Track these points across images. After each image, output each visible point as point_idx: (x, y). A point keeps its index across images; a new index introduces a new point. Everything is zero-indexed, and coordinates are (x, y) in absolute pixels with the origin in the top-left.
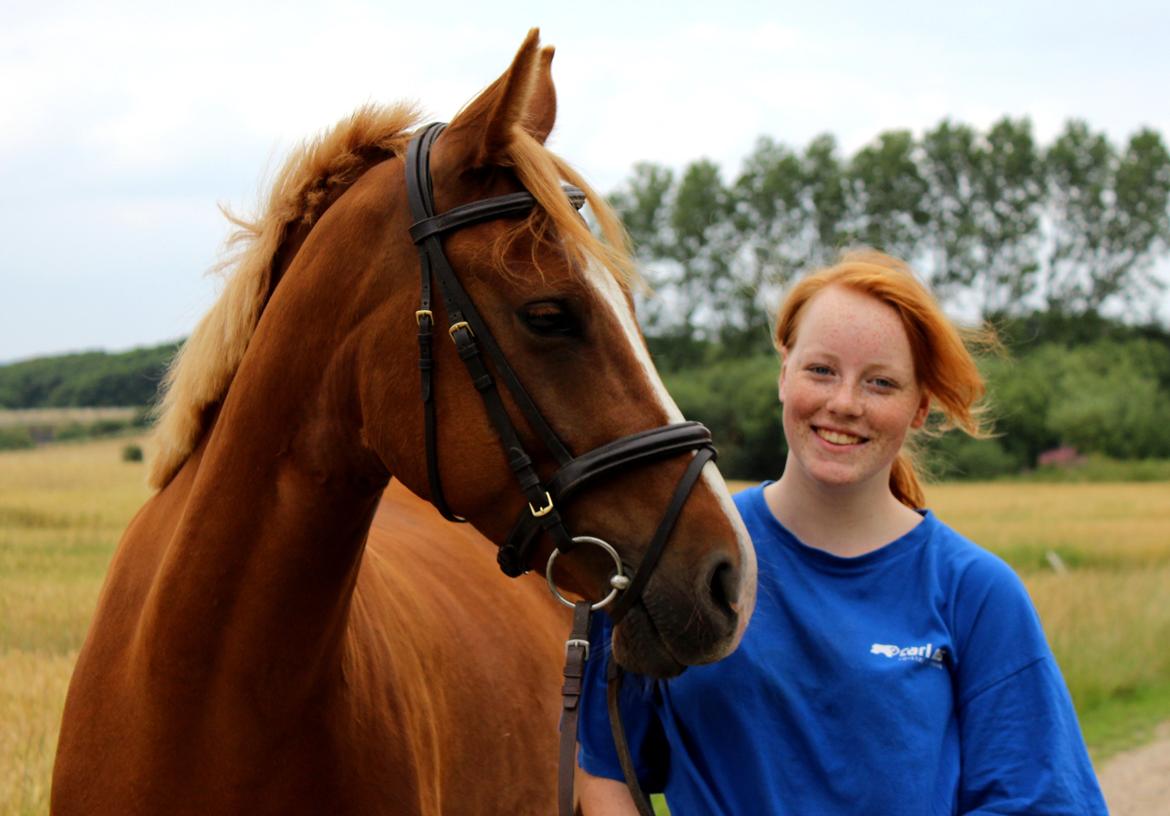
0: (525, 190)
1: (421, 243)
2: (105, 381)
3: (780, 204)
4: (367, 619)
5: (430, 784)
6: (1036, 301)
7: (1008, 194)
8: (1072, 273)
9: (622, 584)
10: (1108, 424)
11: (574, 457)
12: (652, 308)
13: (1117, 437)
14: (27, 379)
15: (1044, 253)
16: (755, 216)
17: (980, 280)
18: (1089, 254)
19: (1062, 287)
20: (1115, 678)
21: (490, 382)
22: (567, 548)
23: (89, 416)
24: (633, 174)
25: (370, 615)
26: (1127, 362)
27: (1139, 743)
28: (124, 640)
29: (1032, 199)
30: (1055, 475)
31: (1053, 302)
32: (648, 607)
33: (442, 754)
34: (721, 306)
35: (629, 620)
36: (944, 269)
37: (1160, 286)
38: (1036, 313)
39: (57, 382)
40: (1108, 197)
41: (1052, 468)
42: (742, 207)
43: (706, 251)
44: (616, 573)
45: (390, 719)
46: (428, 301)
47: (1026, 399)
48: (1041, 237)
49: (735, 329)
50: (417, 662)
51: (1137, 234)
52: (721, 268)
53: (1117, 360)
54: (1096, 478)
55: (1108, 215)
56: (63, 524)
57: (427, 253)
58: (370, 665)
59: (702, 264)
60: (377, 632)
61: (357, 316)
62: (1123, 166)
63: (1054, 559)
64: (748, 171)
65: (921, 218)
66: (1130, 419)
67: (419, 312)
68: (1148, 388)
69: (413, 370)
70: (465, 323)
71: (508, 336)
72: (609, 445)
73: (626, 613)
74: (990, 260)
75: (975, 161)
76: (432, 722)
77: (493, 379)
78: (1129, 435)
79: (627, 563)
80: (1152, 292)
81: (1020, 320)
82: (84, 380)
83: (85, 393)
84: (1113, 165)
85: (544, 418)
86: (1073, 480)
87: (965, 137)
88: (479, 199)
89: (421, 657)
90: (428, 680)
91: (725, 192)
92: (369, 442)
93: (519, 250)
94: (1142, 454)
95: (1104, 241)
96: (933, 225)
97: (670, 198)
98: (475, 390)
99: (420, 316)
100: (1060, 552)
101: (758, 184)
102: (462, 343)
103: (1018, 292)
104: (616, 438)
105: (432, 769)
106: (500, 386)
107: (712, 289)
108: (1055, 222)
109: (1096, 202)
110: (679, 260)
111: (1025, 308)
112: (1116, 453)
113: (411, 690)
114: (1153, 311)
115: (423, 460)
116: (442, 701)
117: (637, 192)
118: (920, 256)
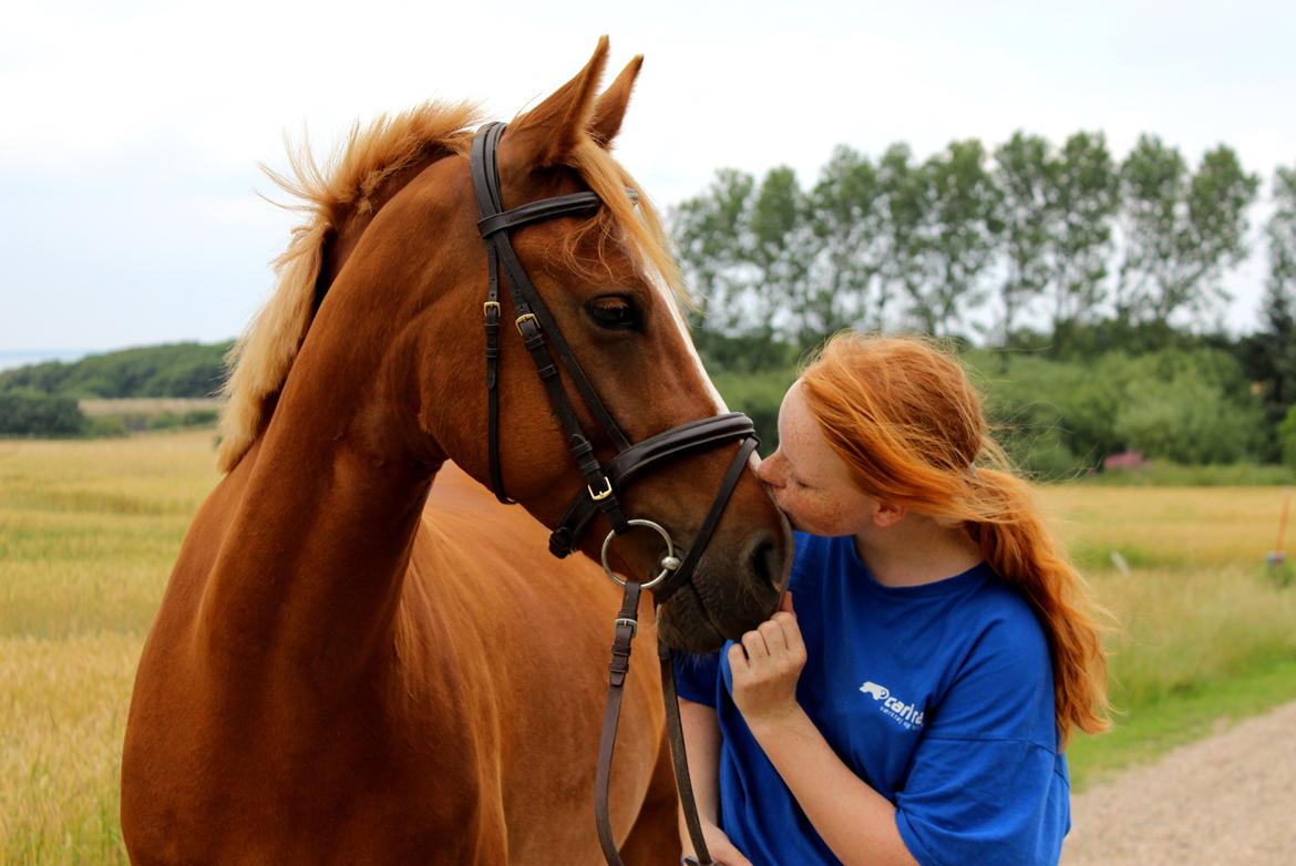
0: (590, 190)
1: (489, 237)
2: (199, 372)
3: (856, 211)
4: (425, 598)
5: (488, 756)
6: (1107, 310)
7: (1081, 205)
8: (1143, 283)
9: (673, 565)
10: (1174, 430)
11: (632, 445)
12: (733, 309)
13: (1181, 445)
14: (123, 369)
15: (1114, 263)
16: (832, 223)
17: (1052, 287)
18: (1159, 264)
19: (1133, 295)
20: (1175, 676)
21: (554, 372)
22: (623, 530)
23: (182, 406)
24: (715, 180)
25: (428, 594)
26: (1193, 370)
27: (1196, 737)
28: (188, 617)
29: (1103, 210)
30: (1121, 479)
31: (1123, 311)
32: (697, 586)
33: (503, 727)
34: (800, 311)
35: (677, 598)
36: (1017, 276)
37: (1228, 298)
38: (1106, 321)
39: (151, 373)
40: (1181, 209)
41: (1118, 472)
42: (820, 214)
43: (785, 255)
44: (667, 555)
45: (446, 693)
46: (495, 292)
47: (1095, 404)
48: (1112, 247)
49: (812, 331)
50: (479, 640)
51: (1206, 246)
52: (800, 272)
53: (1184, 368)
54: (1160, 482)
55: (1178, 227)
56: (156, 510)
57: (495, 247)
58: (423, 641)
59: (782, 269)
60: (434, 610)
61: (420, 305)
62: (1195, 180)
63: (1118, 560)
64: (825, 178)
65: (995, 226)
66: (1195, 425)
67: (486, 304)
68: (1212, 395)
69: (476, 358)
70: (532, 315)
71: (573, 328)
72: (664, 434)
73: (675, 591)
74: (1062, 267)
75: (1049, 172)
76: (492, 697)
77: (556, 368)
78: (1193, 442)
79: (677, 544)
80: (1219, 302)
81: (1090, 327)
82: (178, 371)
83: (178, 383)
84: (1186, 179)
85: (605, 407)
86: (1139, 484)
87: (1039, 148)
88: (547, 196)
89: (483, 635)
90: (489, 657)
91: (804, 198)
92: (428, 426)
93: (586, 248)
94: (1206, 460)
95: (1175, 253)
96: (1007, 234)
97: (749, 204)
98: (538, 379)
99: (488, 307)
100: (1123, 552)
101: (836, 190)
102: (529, 334)
103: (1090, 300)
104: (671, 427)
105: (491, 741)
106: (563, 376)
107: (792, 294)
108: (1126, 233)
109: (1168, 214)
110: (759, 265)
111: (1094, 316)
112: (1181, 459)
113: (471, 666)
114: (1219, 322)
115: (485, 445)
116: (505, 677)
117: (718, 198)
118: (994, 263)
